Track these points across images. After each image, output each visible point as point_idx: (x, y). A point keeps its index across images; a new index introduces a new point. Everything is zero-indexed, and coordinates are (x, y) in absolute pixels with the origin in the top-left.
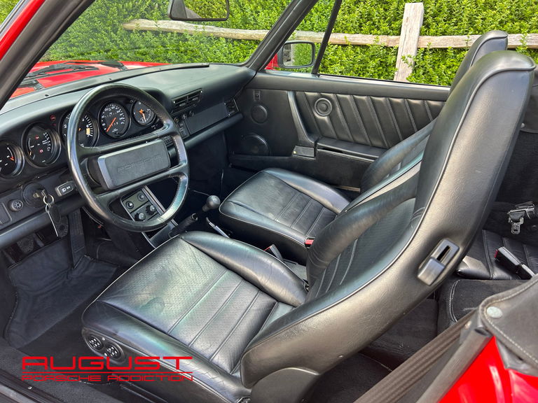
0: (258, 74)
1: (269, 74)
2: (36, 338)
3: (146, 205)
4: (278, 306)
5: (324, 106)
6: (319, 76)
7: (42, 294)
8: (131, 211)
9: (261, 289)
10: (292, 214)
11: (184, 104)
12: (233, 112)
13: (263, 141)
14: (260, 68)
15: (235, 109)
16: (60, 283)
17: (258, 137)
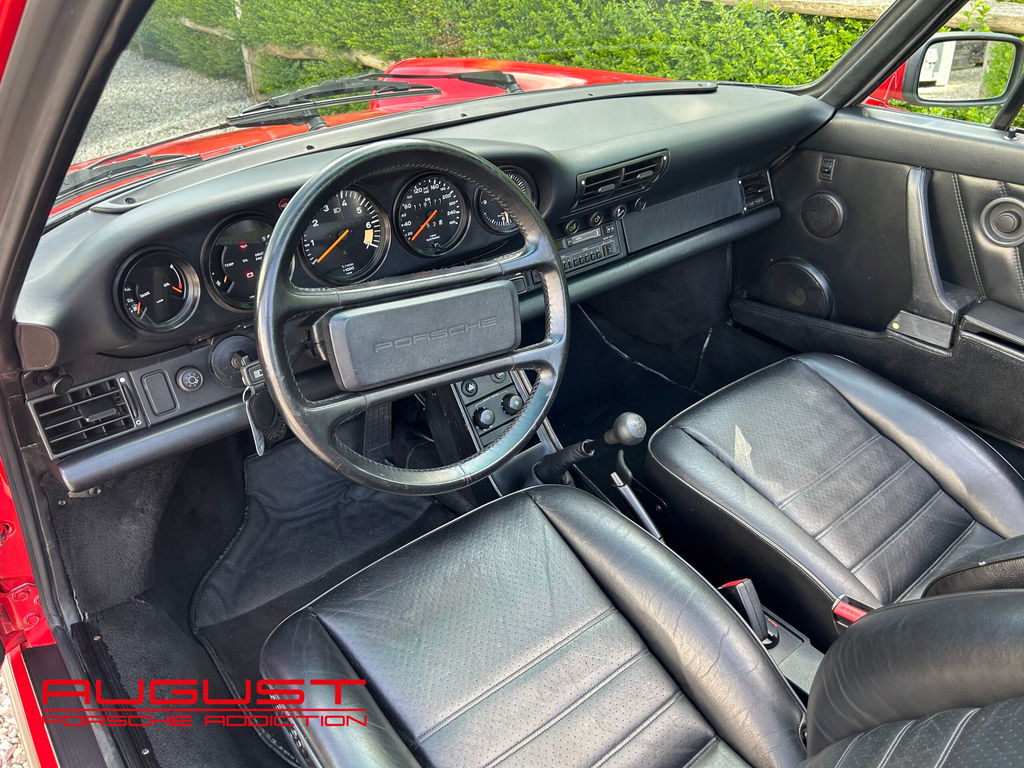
0: (838, 115)
1: (870, 118)
2: (247, 610)
3: (506, 392)
4: (714, 750)
5: (1012, 220)
6: (1012, 135)
7: (290, 520)
8: (467, 400)
9: (683, 687)
10: (839, 496)
11: (612, 187)
12: (760, 200)
13: (821, 281)
14: (848, 100)
15: (766, 195)
16: (328, 505)
17: (811, 270)
